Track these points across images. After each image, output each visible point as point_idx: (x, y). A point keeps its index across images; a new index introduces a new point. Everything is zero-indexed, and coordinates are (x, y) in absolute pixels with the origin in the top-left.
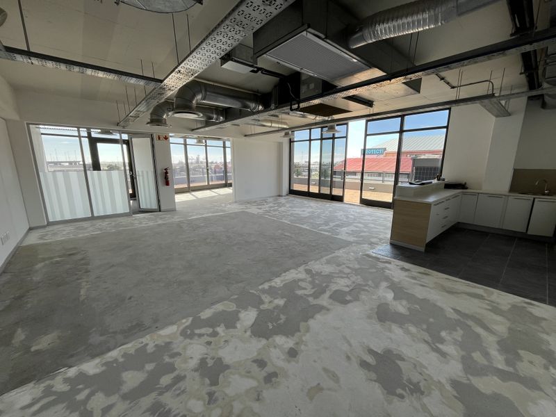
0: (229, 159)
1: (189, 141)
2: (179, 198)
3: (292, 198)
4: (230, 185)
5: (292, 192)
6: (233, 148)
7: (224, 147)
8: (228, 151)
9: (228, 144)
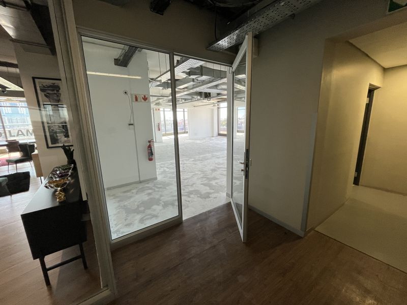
0: (186, 118)
1: (165, 109)
2: (164, 138)
3: (219, 137)
4: (187, 132)
5: (219, 135)
6: (188, 111)
7: (184, 111)
8: (186, 113)
9: (185, 110)
